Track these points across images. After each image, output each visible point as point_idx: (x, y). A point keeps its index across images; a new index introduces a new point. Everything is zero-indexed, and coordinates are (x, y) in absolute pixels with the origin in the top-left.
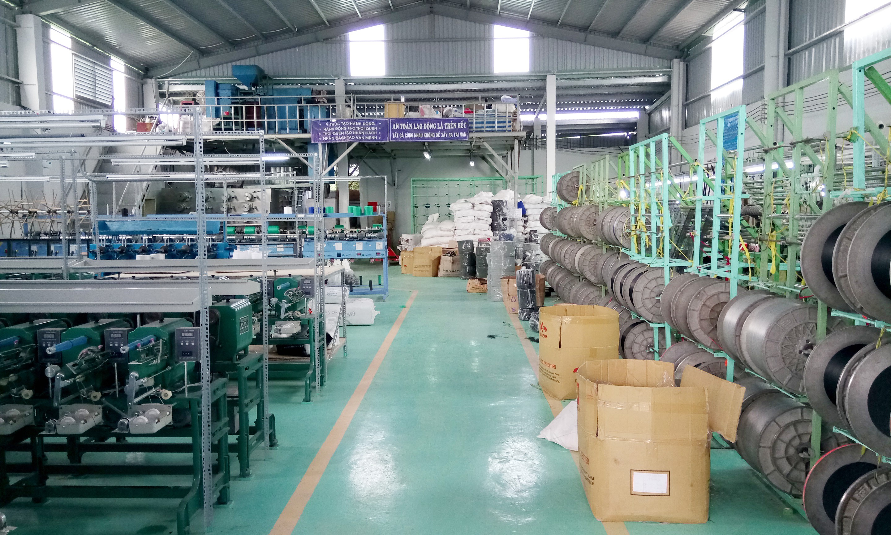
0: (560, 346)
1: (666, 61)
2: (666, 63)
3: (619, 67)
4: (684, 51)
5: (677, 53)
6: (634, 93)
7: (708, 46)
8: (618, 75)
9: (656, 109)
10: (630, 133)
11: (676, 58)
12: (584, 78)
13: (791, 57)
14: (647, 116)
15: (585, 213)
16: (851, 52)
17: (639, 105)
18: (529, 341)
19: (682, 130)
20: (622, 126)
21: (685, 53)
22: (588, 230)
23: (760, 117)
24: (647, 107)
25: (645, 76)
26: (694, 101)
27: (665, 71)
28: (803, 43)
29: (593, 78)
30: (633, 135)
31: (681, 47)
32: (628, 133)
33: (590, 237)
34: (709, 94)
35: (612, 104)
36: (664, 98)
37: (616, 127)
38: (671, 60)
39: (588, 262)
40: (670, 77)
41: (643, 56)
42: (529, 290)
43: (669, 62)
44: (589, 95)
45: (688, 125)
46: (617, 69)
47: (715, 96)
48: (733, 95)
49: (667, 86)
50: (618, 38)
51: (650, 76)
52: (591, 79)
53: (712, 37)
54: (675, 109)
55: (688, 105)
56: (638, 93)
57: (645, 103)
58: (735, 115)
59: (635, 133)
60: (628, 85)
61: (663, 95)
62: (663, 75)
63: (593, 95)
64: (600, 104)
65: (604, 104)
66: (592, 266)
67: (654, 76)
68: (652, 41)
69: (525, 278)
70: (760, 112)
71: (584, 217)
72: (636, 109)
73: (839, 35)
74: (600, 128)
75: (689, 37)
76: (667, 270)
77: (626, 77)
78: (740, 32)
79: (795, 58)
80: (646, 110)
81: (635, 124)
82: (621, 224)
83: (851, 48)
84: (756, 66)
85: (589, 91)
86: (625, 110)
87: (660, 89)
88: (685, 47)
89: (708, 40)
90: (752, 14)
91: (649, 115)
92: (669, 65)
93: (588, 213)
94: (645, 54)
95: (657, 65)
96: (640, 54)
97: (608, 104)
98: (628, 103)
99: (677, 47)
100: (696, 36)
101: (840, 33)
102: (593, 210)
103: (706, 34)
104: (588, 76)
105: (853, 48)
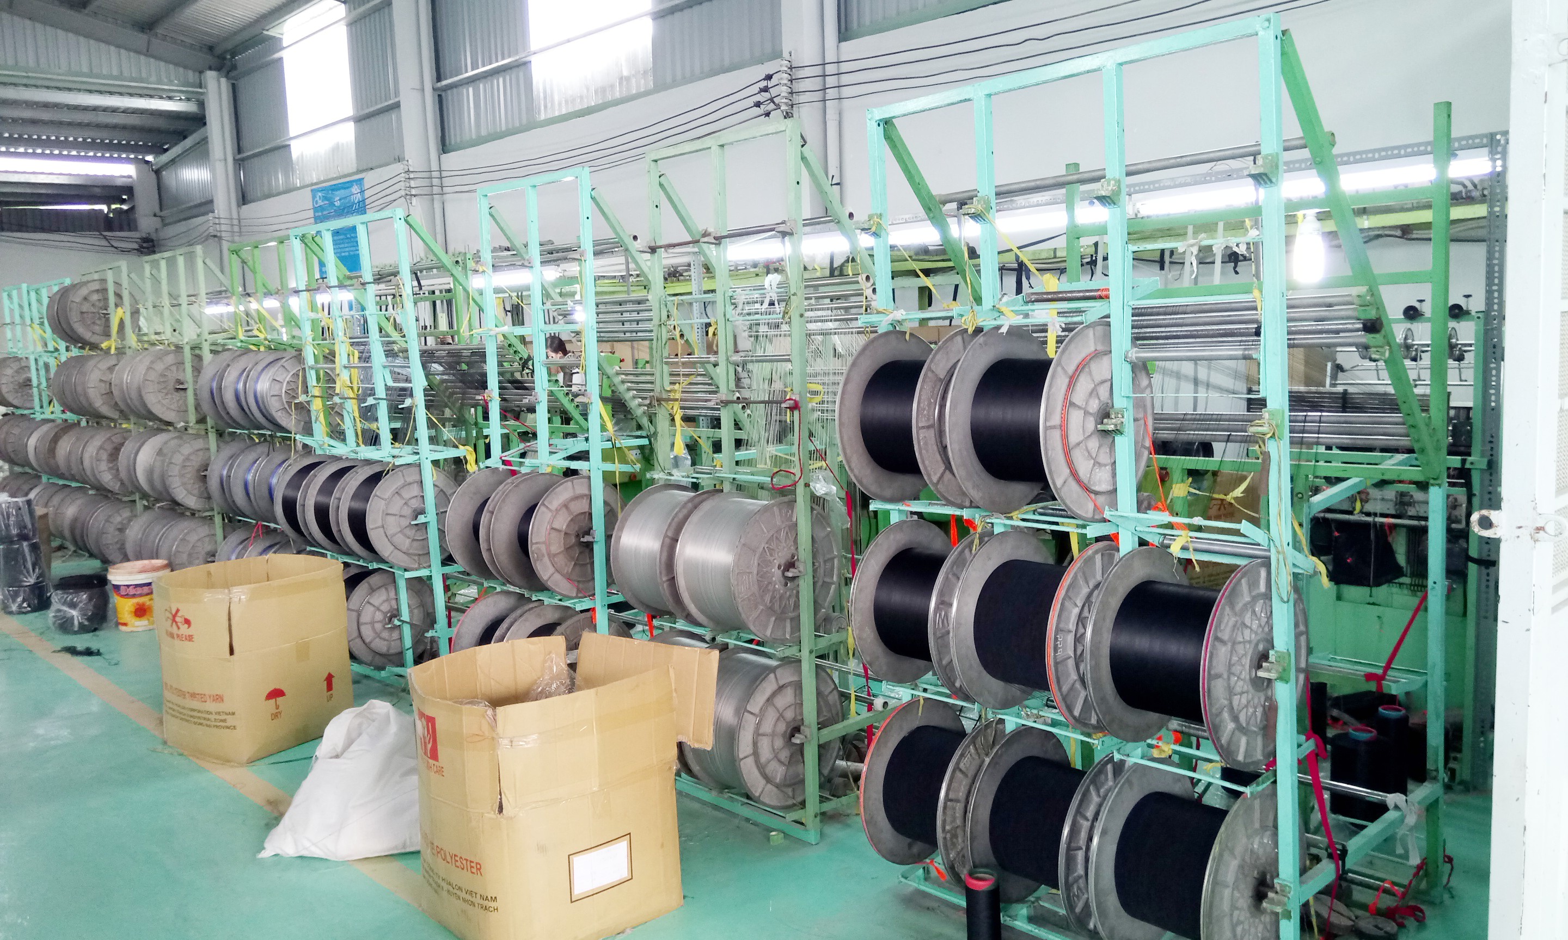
0: (232, 652)
1: (190, 73)
2: (191, 76)
3: (95, 71)
4: (225, 59)
5: (209, 59)
6: (124, 128)
7: (277, 56)
8: (94, 88)
9: (173, 161)
10: (113, 207)
11: (210, 69)
12: (15, 85)
13: (443, 94)
14: (153, 176)
15: (154, 366)
16: (545, 98)
17: (133, 152)
18: (68, 656)
19: (239, 206)
20: (97, 190)
21: (228, 63)
22: (164, 402)
23: (403, 193)
24: (150, 158)
25: (151, 97)
26: (255, 156)
27: (193, 92)
28: (461, 74)
29: (36, 86)
30: (119, 212)
31: (218, 51)
32: (109, 208)
33: (169, 416)
34: (287, 143)
35: (75, 145)
36: (188, 142)
37: (86, 193)
38: (201, 72)
39: (177, 468)
40: (201, 104)
41: (142, 57)
42: (25, 544)
43: (197, 74)
44: (25, 121)
45: (249, 197)
46: (90, 75)
47: (297, 149)
48: (336, 149)
49: (198, 120)
50: (86, 11)
51: (161, 98)
52: (34, 89)
53: (280, 40)
54: (219, 167)
55: (243, 160)
56: (133, 129)
57: (149, 150)
58: (347, 185)
59: (125, 207)
60: (114, 110)
61: (185, 138)
62: (188, 99)
63: (34, 122)
64: (48, 143)
65: (58, 144)
66: (189, 476)
67: (170, 98)
68: (160, 30)
69: (12, 519)
70: (402, 183)
71: (153, 376)
72: (128, 160)
73: (522, 68)
74: (49, 192)
75: (235, 33)
76: (428, 469)
77: (111, 93)
78: (339, 39)
79: (450, 96)
80: (147, 162)
81: (129, 190)
82: (277, 386)
83: (545, 92)
84: (376, 104)
85: (27, 114)
86: (103, 159)
87: (180, 125)
88: (226, 52)
89: (274, 44)
90: (362, 9)
91: (157, 172)
92: (198, 81)
93: (160, 367)
94: (148, 53)
95: (173, 78)
96: (138, 52)
97: (66, 144)
98: (110, 147)
99: (211, 48)
100: (246, 35)
101: (522, 65)
102: (170, 359)
103: (271, 33)
104: (25, 81)
105: (548, 91)
